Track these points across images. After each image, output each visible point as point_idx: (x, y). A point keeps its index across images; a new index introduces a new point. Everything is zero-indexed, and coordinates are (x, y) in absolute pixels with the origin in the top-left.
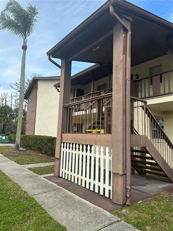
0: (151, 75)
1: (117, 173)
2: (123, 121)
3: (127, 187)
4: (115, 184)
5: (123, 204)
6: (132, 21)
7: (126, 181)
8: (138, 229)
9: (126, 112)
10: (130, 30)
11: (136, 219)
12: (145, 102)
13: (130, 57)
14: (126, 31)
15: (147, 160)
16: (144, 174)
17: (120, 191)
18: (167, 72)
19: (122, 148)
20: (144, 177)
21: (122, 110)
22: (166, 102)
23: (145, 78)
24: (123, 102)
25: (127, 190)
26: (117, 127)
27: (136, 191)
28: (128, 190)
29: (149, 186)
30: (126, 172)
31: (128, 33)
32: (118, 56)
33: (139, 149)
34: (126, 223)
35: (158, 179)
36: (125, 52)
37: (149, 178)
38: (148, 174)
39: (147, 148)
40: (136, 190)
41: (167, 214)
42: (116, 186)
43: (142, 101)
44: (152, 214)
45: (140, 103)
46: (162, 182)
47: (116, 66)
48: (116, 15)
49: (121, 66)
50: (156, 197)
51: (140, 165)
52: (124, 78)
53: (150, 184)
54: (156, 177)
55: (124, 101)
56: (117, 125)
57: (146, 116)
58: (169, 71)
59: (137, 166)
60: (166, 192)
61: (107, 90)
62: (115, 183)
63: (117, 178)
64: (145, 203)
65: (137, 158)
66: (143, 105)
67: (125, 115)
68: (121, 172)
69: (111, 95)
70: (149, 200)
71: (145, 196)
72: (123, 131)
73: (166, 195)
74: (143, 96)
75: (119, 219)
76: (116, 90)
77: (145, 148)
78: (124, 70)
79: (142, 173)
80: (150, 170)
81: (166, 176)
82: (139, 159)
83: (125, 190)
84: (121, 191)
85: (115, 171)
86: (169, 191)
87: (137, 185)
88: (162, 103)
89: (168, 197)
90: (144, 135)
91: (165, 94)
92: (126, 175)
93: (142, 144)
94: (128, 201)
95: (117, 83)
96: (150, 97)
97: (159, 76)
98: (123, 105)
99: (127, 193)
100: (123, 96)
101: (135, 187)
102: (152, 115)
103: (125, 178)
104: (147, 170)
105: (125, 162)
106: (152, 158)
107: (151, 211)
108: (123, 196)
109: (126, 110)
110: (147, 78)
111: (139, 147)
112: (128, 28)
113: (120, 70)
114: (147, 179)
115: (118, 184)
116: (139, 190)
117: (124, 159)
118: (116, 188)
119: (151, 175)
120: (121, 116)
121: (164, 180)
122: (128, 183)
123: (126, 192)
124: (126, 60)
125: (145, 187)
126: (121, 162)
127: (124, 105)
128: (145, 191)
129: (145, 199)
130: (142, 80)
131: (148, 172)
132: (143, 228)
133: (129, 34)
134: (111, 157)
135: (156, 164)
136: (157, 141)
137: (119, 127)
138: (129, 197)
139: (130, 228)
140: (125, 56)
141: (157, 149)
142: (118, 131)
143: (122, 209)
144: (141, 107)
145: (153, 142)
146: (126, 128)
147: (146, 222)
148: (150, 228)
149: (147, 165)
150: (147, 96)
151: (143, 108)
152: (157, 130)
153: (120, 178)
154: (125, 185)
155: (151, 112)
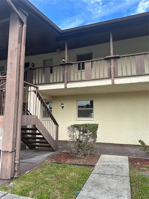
0: (44, 66)
1: (7, 151)
2: (15, 103)
3: (16, 162)
4: (4, 162)
5: (11, 178)
6: (28, 15)
7: (15, 157)
8: (23, 196)
9: (18, 95)
10: (26, 23)
11: (21, 188)
12: (37, 88)
13: (25, 47)
14: (22, 23)
15: (37, 136)
16: (34, 148)
17: (8, 167)
18: (55, 66)
19: (13, 128)
20: (34, 150)
21: (15, 93)
22: (53, 89)
23: (39, 68)
24: (16, 86)
25: (15, 165)
26: (9, 109)
27: (25, 164)
28: (17, 165)
29: (37, 157)
30: (15, 149)
31: (24, 25)
32: (13, 43)
33: (31, 128)
34: (12, 194)
35: (45, 150)
36: (20, 41)
37: (38, 151)
38: (37, 147)
39: (36, 126)
40: (25, 162)
41: (48, 177)
42: (5, 163)
43: (34, 87)
44: (35, 180)
45: (33, 88)
46: (48, 152)
47: (11, 52)
48: (13, 5)
49: (16, 54)
50: (41, 165)
51: (31, 140)
52: (18, 64)
53: (38, 155)
54: (43, 149)
55: (18, 85)
56: (9, 106)
57: (38, 99)
58: (57, 66)
59: (28, 142)
60: (49, 159)
61: (4, 73)
62: (4, 160)
63: (7, 155)
64: (32, 172)
65: (28, 135)
66: (35, 90)
67: (17, 97)
68: (10, 150)
69: (5, 78)
70: (35, 169)
71: (32, 166)
72: (15, 112)
73: (49, 162)
74: (37, 83)
75: (6, 193)
76: (10, 74)
77: (35, 125)
78: (19, 58)
79: (32, 147)
80: (39, 144)
81: (50, 147)
82: (30, 136)
83: (14, 165)
84: (10, 167)
85: (4, 150)
86: (51, 158)
87: (27, 158)
88: (51, 90)
89: (50, 163)
90: (34, 115)
91: (53, 83)
92: (15, 151)
93: (32, 122)
94: (16, 174)
95: (11, 67)
96: (42, 84)
97: (50, 68)
98: (16, 88)
99: (15, 168)
100: (16, 80)
101: (25, 160)
102: (42, 99)
103: (14, 154)
104: (36, 144)
105: (15, 140)
106: (40, 134)
107: (35, 178)
108: (11, 171)
109: (19, 93)
110: (41, 68)
111: (31, 126)
112: (24, 21)
113: (15, 57)
114: (36, 152)
115: (7, 160)
116: (28, 162)
117: (15, 137)
118: (5, 165)
119: (40, 148)
120: (14, 98)
121: (49, 150)
122: (16, 158)
123: (15, 166)
124: (21, 48)
125: (33, 159)
126: (11, 141)
127: (18, 89)
128: (32, 162)
129: (32, 168)
130: (36, 68)
131: (37, 146)
132: (27, 194)
133: (25, 27)
134: (2, 137)
135: (43, 138)
136: (45, 119)
137: (12, 108)
138: (17, 170)
139: (15, 197)
140: (19, 44)
141: (45, 126)
142: (10, 112)
143: (9, 183)
144: (33, 91)
145: (42, 120)
146: (18, 110)
147: (30, 188)
148: (33, 192)
149: (37, 140)
150: (40, 82)
151: (35, 92)
152: (45, 111)
153: (9, 155)
154: (14, 160)
155: (41, 96)
